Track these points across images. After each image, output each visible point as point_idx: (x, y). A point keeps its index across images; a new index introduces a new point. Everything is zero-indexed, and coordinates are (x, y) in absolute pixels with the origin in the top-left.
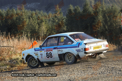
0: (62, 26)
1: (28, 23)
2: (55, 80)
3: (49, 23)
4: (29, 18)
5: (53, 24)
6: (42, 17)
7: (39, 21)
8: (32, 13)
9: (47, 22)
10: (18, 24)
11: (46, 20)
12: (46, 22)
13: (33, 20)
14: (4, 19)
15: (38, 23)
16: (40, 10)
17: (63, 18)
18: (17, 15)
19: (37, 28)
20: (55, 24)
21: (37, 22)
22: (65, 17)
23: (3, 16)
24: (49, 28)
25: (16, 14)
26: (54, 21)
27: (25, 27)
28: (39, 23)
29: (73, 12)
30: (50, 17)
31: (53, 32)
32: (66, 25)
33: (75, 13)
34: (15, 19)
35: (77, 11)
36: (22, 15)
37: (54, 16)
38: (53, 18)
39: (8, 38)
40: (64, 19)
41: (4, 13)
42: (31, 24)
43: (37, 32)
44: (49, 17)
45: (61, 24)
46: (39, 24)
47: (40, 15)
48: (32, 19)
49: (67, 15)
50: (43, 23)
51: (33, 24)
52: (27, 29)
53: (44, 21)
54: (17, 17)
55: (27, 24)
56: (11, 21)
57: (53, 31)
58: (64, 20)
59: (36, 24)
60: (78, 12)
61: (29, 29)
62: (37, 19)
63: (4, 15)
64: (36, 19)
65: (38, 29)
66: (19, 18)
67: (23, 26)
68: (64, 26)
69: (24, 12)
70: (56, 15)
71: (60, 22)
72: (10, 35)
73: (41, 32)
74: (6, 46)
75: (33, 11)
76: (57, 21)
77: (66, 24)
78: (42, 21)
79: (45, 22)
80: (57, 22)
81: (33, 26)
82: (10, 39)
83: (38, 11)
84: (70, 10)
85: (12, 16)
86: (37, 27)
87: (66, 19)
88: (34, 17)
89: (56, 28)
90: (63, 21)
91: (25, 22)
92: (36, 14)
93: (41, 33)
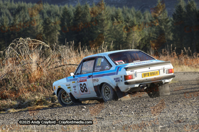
0: (166, 33)
1: (111, 28)
2: (154, 120)
3: (144, 28)
4: (113, 20)
5: (151, 29)
6: (133, 17)
7: (127, 24)
8: (117, 10)
9: (142, 26)
10: (94, 28)
11: (139, 22)
12: (139, 25)
13: (119, 22)
14: (72, 21)
15: (126, 27)
16: (130, 6)
17: (168, 19)
18: (92, 15)
19: (125, 35)
20: (154, 29)
21: (124, 26)
22: (172, 18)
23: (71, 16)
24: (143, 36)
25: (91, 13)
26: (153, 24)
27: (106, 34)
28: (129, 27)
29: (184, 10)
30: (147, 18)
31: (151, 43)
32: (173, 31)
33: (188, 11)
34: (90, 20)
35: (191, 9)
36: (100, 14)
37: (152, 16)
38: (151, 19)
39: (77, 51)
40: (168, 22)
41: (71, 10)
42: (115, 29)
43: (125, 42)
44: (144, 18)
45: (165, 30)
46: (128, 30)
47: (131, 14)
48: (117, 20)
49: (175, 14)
50: (135, 28)
51: (119, 28)
52: (109, 37)
53: (135, 25)
54: (93, 18)
55: (108, 29)
56: (82, 24)
57: (151, 41)
58: (170, 24)
59: (123, 29)
60: (193, 10)
61: (112, 37)
62: (125, 21)
63: (72, 13)
64: (123, 21)
65: (127, 38)
66: (96, 19)
67: (103, 31)
68: (169, 33)
69: (105, 9)
70: (157, 15)
71: (163, 27)
72: (82, 47)
73: (131, 42)
74: (74, 64)
75: (119, 8)
76: (157, 24)
77: (172, 29)
78: (133, 25)
79: (137, 26)
80: (158, 26)
81: (119, 32)
82: (81, 52)
83: (127, 8)
84: (180, 7)
85: (85, 15)
86: (124, 33)
87: (173, 22)
88: (120, 18)
89: (157, 37)
90: (168, 24)
91: (105, 26)
92: (123, 12)
93: (131, 44)
